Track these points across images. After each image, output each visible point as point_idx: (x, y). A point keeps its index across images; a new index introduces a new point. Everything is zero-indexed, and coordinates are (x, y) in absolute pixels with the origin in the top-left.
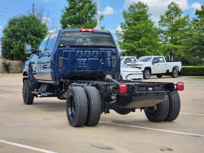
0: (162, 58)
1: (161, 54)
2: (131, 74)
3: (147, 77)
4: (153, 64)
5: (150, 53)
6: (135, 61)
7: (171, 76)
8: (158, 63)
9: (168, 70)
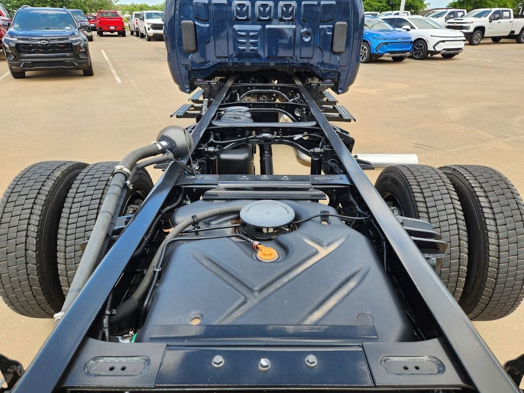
0: (509, 12)
1: (508, 4)
2: (444, 41)
3: (475, 42)
4: (490, 22)
5: (492, 3)
6: (462, 16)
7: (515, 41)
8: (499, 20)
9: (513, 32)
